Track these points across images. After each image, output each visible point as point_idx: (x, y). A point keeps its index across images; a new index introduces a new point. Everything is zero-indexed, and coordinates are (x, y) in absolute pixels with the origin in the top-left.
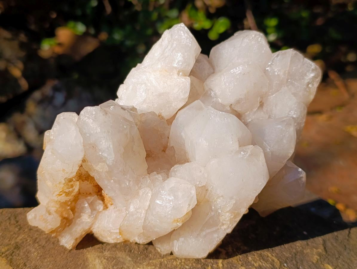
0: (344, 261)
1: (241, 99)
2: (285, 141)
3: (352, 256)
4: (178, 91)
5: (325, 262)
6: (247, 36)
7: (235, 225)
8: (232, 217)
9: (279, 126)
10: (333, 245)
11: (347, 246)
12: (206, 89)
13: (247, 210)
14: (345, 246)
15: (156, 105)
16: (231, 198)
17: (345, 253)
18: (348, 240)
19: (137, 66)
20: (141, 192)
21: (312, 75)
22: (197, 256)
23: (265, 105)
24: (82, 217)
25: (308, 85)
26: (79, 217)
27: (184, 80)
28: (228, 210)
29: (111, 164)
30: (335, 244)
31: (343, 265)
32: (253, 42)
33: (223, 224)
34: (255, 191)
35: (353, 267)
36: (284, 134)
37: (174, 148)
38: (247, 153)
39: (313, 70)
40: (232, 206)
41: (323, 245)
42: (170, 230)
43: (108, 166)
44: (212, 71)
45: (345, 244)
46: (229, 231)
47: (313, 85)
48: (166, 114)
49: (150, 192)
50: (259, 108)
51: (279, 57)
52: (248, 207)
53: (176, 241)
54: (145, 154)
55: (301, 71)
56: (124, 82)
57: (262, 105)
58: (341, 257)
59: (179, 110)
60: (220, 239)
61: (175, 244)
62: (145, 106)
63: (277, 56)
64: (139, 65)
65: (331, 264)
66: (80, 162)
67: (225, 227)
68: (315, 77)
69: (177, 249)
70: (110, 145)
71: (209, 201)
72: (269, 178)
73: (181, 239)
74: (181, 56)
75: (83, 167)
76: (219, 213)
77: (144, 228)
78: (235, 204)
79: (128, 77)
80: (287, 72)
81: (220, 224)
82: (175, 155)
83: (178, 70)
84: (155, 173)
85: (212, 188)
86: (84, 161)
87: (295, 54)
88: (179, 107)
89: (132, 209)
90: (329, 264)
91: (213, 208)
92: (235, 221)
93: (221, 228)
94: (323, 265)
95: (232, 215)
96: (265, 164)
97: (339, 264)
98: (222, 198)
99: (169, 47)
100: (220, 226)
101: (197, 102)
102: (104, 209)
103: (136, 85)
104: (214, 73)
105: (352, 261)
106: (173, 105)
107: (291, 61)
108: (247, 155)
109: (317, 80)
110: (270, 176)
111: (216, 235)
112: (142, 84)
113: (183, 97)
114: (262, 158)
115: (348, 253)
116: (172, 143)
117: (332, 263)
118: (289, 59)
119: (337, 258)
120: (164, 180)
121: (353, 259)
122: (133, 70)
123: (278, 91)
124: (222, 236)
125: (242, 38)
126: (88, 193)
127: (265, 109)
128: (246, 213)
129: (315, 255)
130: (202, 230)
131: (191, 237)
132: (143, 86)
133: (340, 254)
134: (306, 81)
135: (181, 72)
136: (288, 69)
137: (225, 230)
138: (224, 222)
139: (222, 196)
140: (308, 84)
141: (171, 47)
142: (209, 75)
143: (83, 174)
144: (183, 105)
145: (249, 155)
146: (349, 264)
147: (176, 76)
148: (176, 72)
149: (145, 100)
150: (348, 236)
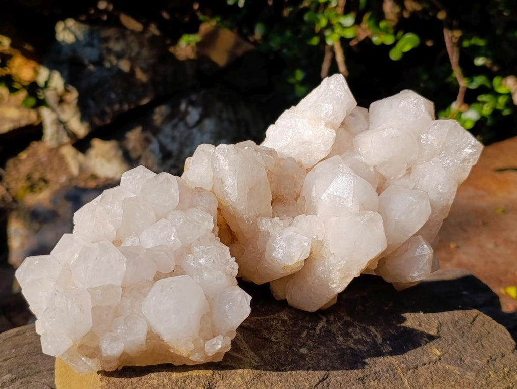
0: (457, 348)
2: (414, 214)
3: (468, 345)
5: (434, 346)
7: (345, 285)
8: (342, 277)
9: (412, 198)
10: (449, 330)
11: (466, 334)
12: (354, 144)
13: (358, 274)
14: (464, 333)
15: (297, 152)
16: (343, 258)
17: (461, 341)
18: (469, 328)
19: (291, 109)
22: (306, 308)
23: (413, 173)
27: (329, 132)
29: (234, 201)
30: (452, 330)
31: (455, 352)
32: (412, 106)
33: (334, 283)
35: (465, 356)
36: (414, 207)
37: (305, 198)
40: (343, 266)
41: (437, 328)
44: (366, 127)
45: (464, 331)
46: (340, 291)
48: (306, 162)
50: (404, 175)
52: (359, 271)
54: (271, 199)
56: (275, 123)
57: (410, 172)
58: (455, 344)
62: (286, 151)
63: (434, 125)
64: (293, 107)
65: (440, 350)
68: (471, 155)
70: (234, 183)
76: (331, 270)
79: (280, 118)
80: (442, 143)
82: (305, 206)
83: (325, 121)
87: (455, 126)
88: (321, 158)
90: (437, 348)
91: (326, 264)
92: (346, 282)
94: (431, 349)
95: (342, 275)
97: (450, 350)
98: (334, 256)
99: (323, 96)
101: (336, 158)
103: (284, 128)
104: (368, 129)
105: (466, 350)
106: (314, 155)
107: (450, 132)
112: (290, 128)
113: (325, 149)
115: (464, 341)
116: (304, 194)
117: (442, 348)
118: (447, 130)
119: (449, 344)
121: (468, 347)
122: (286, 111)
124: (332, 294)
127: (412, 177)
128: (357, 276)
129: (424, 337)
133: (454, 340)
136: (444, 140)
137: (335, 288)
138: (335, 281)
139: (333, 254)
141: (325, 97)
142: (362, 131)
144: (324, 157)
146: (462, 352)
147: (323, 126)
148: (323, 123)
149: (288, 145)
150: (471, 323)
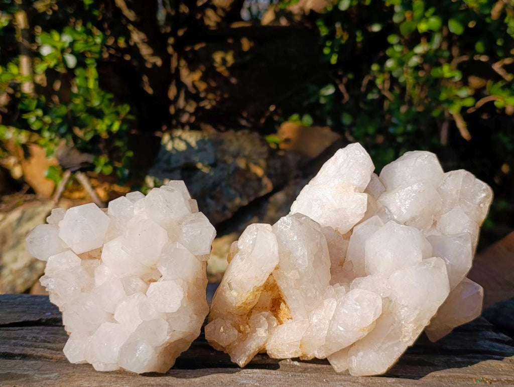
1: (417, 216)
2: (463, 256)
4: (356, 206)
6: (420, 156)
7: (416, 337)
8: (415, 328)
9: (457, 241)
12: (380, 206)
13: (428, 322)
15: (333, 220)
16: (416, 309)
20: (326, 303)
21: (484, 195)
23: (438, 223)
24: (258, 332)
25: (480, 205)
26: (255, 331)
27: (361, 196)
28: (412, 320)
29: (303, 272)
32: (426, 162)
33: (405, 336)
34: (438, 302)
36: (462, 249)
37: (352, 262)
38: (431, 264)
39: (484, 190)
40: (416, 316)
42: (354, 340)
43: (299, 273)
44: (384, 189)
46: (411, 343)
47: (484, 204)
48: (344, 229)
49: (336, 302)
50: (432, 227)
51: (451, 177)
52: (430, 318)
53: (354, 357)
55: (472, 191)
56: (297, 199)
57: (435, 223)
59: (355, 226)
60: (401, 353)
61: (353, 360)
63: (450, 176)
66: (272, 270)
67: (407, 339)
68: (486, 197)
69: (355, 364)
70: (305, 253)
71: (391, 313)
72: (449, 291)
73: (361, 354)
74: (358, 173)
75: (273, 275)
76: (402, 324)
77: (327, 339)
78: (418, 315)
79: (302, 193)
80: (459, 191)
81: (402, 337)
82: (353, 270)
83: (355, 187)
84: (338, 284)
85: (396, 299)
86: (277, 268)
87: (467, 174)
88: (356, 223)
89: (315, 320)
91: (396, 319)
92: (417, 333)
93: (402, 341)
95: (415, 326)
96: (447, 276)
98: (406, 308)
100: (402, 339)
101: (375, 218)
102: (278, 325)
103: (311, 201)
104: (385, 191)
106: (350, 221)
107: (463, 180)
108: (431, 266)
109: (488, 200)
110: (451, 288)
111: (396, 349)
112: (317, 200)
113: (361, 212)
114: (444, 271)
116: (349, 258)
118: (462, 179)
120: (347, 291)
123: (452, 209)
124: (402, 349)
125: (415, 158)
126: (264, 307)
127: (438, 227)
128: (428, 325)
130: (383, 343)
131: (372, 350)
132: (319, 202)
134: (478, 201)
135: (358, 189)
136: (460, 189)
137: (407, 342)
138: (406, 334)
139: (407, 306)
140: (480, 203)
141: (348, 165)
142: (381, 193)
143: (270, 284)
144: (359, 220)
145: (434, 267)
147: (352, 193)
148: (352, 188)
149: (321, 216)
